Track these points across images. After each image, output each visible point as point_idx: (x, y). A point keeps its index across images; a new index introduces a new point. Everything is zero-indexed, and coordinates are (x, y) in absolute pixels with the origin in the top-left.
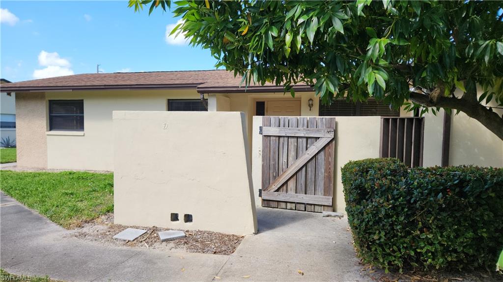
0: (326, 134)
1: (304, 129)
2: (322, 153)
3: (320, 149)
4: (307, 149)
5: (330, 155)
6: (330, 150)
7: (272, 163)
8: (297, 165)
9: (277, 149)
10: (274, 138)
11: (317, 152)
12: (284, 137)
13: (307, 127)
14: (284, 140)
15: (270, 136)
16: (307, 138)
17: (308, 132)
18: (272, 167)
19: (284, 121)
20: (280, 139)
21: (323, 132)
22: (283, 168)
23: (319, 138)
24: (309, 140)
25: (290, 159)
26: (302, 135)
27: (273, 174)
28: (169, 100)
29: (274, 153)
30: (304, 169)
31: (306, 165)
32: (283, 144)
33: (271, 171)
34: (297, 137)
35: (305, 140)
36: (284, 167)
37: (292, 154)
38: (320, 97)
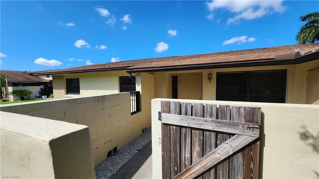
0: (246, 131)
1: (212, 121)
2: (240, 154)
3: (237, 150)
4: (216, 147)
5: (252, 159)
6: (252, 153)
7: (173, 155)
8: (203, 165)
9: (178, 140)
10: (174, 127)
11: (232, 153)
12: (186, 127)
13: (217, 118)
14: (186, 131)
15: (170, 125)
16: (217, 133)
17: (219, 124)
18: (172, 160)
19: (186, 108)
20: (182, 129)
21: (241, 127)
22: (185, 163)
23: (233, 135)
24: (219, 136)
25: (195, 155)
26: (210, 128)
27: (175, 169)
28: (120, 77)
29: (175, 144)
30: (213, 171)
31: (215, 167)
32: (185, 135)
33: (172, 164)
34: (203, 130)
35: (213, 134)
36: (187, 163)
37: (197, 149)
38: (217, 72)
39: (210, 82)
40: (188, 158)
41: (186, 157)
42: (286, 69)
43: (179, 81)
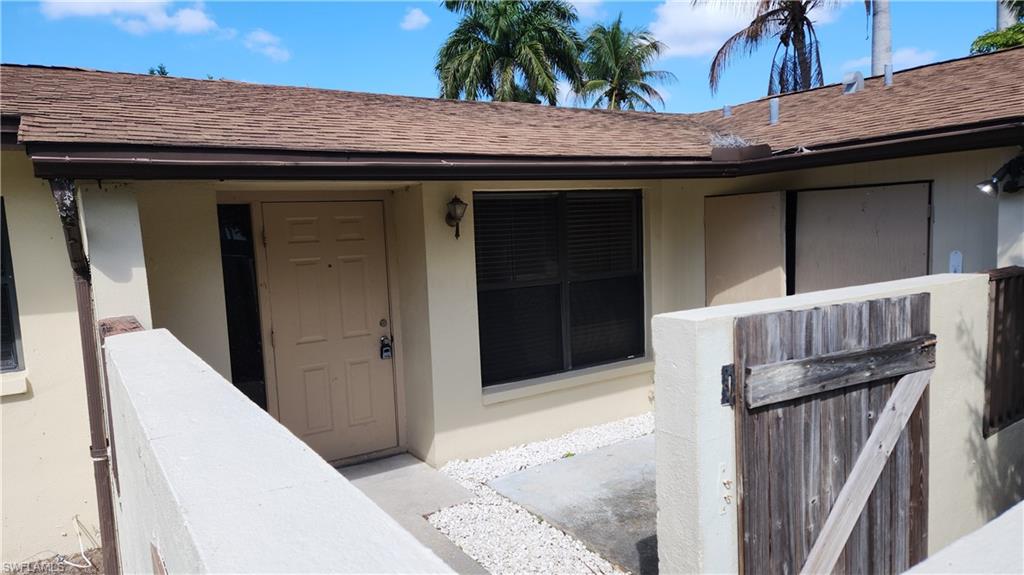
0: (920, 359)
1: (870, 352)
7: (777, 523)
10: (780, 412)
13: (870, 341)
14: (809, 412)
15: (768, 408)
18: (776, 541)
21: (913, 351)
22: (807, 530)
24: (875, 393)
25: (828, 483)
32: (807, 427)
33: (775, 561)
34: (845, 389)
35: (864, 397)
36: (812, 524)
37: (833, 460)
38: (474, 193)
39: (457, 235)
40: (814, 507)
41: (811, 505)
42: (640, 190)
43: (266, 236)
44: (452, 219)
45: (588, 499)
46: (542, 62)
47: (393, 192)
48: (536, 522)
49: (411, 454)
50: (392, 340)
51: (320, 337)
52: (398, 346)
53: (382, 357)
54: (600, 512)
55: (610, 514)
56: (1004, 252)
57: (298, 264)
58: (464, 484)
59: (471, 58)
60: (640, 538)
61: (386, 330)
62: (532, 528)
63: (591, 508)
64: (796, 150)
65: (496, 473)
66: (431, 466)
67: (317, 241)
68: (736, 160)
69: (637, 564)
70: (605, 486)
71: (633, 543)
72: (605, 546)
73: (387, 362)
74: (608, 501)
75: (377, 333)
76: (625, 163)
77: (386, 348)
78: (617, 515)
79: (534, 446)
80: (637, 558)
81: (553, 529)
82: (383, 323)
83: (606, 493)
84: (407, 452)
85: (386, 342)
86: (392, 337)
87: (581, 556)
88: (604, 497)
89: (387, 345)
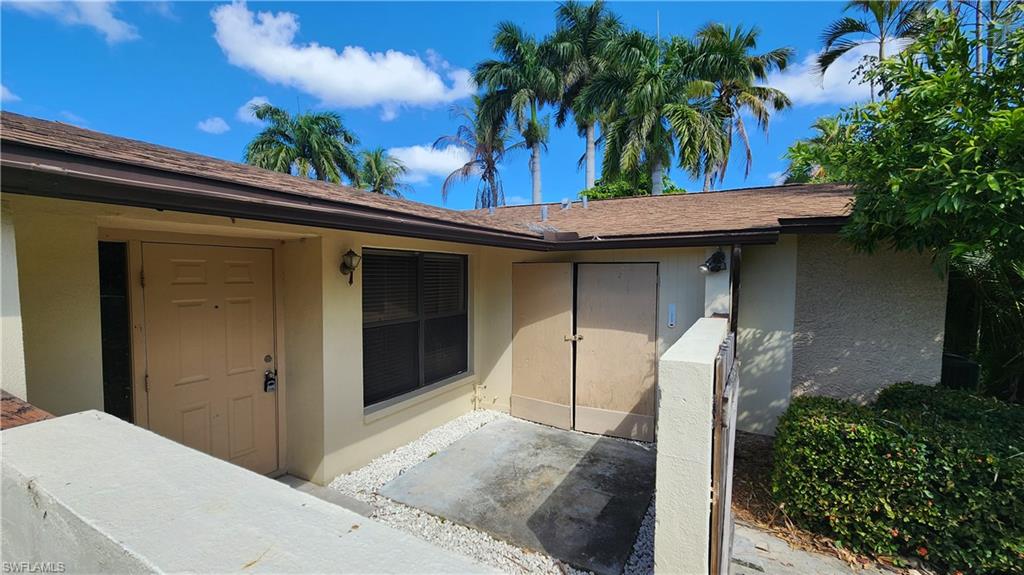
39: (351, 282)
42: (467, 256)
43: (145, 276)
44: (346, 268)
45: (468, 491)
46: (332, 167)
47: (283, 242)
48: (439, 522)
49: (290, 474)
50: (276, 374)
51: (201, 377)
52: (281, 379)
53: (266, 390)
54: (484, 502)
55: (492, 501)
56: (708, 306)
57: (180, 305)
58: (357, 497)
59: (277, 154)
60: (526, 518)
61: (271, 366)
62: (439, 529)
63: (477, 499)
64: (592, 237)
65: (382, 480)
66: (319, 485)
67: (204, 284)
68: (553, 240)
69: (538, 543)
70: (475, 476)
71: (524, 524)
72: (505, 532)
73: (270, 395)
74: (484, 490)
75: (261, 368)
76: (505, 235)
77: (269, 381)
78: (498, 501)
79: (401, 450)
80: (535, 538)
81: (457, 526)
82: (268, 359)
83: (478, 483)
84: (287, 474)
85: (271, 376)
86: (276, 371)
87: (491, 547)
88: (479, 487)
89: (272, 379)
